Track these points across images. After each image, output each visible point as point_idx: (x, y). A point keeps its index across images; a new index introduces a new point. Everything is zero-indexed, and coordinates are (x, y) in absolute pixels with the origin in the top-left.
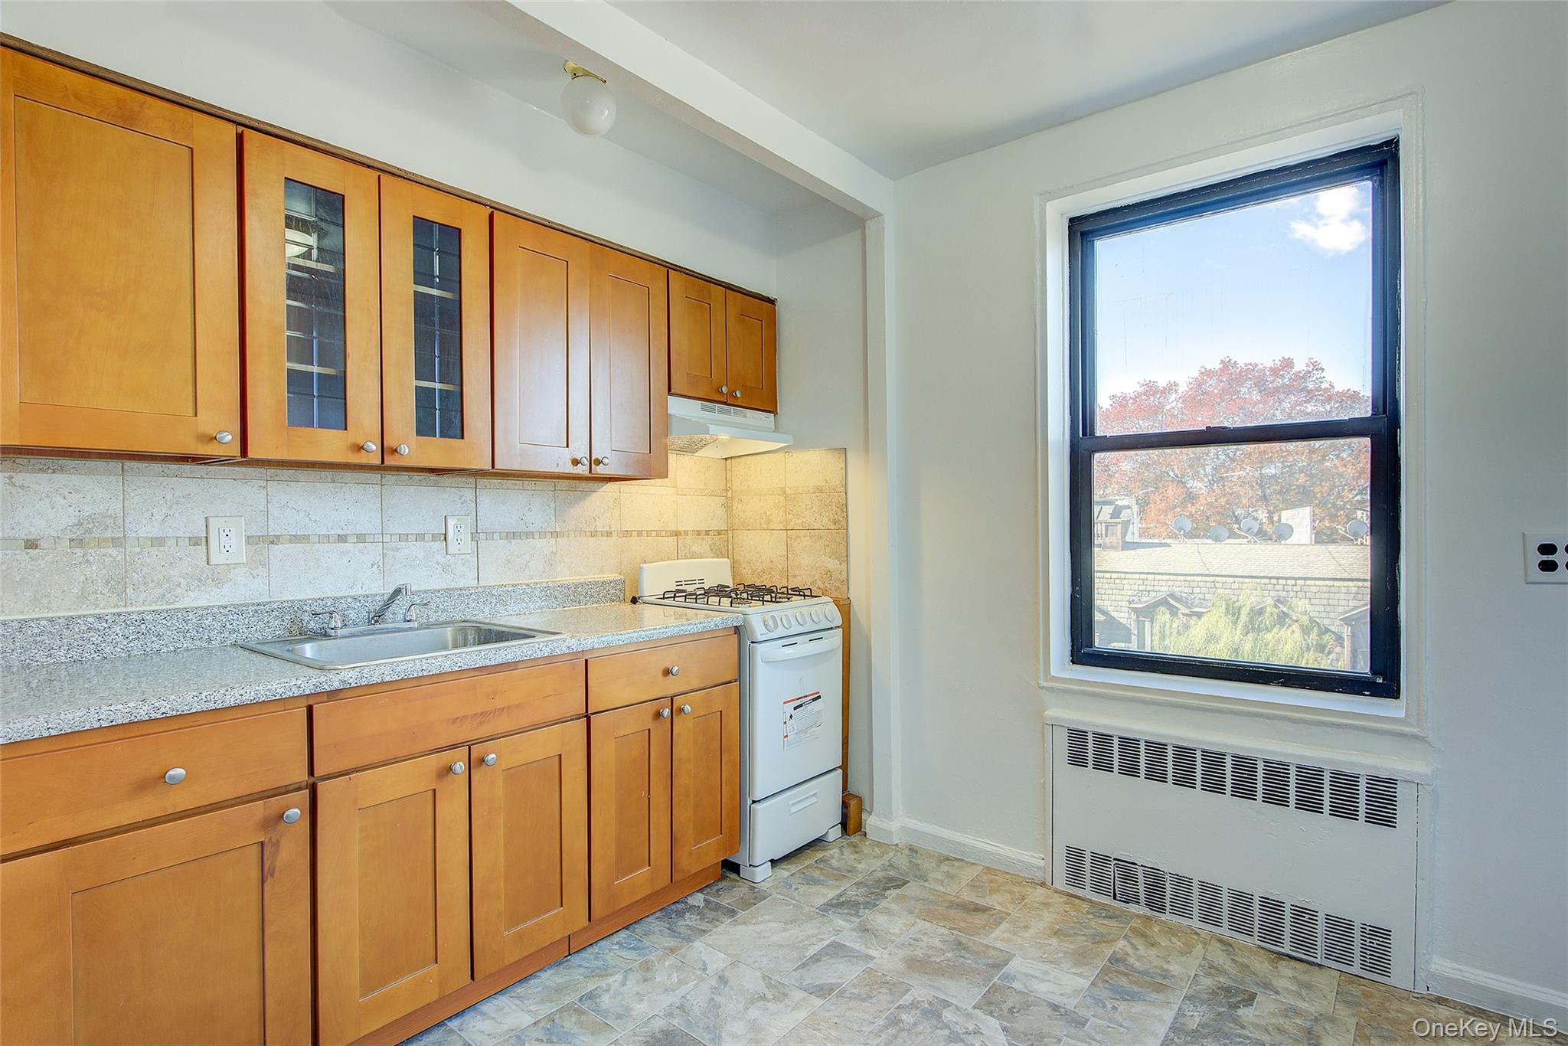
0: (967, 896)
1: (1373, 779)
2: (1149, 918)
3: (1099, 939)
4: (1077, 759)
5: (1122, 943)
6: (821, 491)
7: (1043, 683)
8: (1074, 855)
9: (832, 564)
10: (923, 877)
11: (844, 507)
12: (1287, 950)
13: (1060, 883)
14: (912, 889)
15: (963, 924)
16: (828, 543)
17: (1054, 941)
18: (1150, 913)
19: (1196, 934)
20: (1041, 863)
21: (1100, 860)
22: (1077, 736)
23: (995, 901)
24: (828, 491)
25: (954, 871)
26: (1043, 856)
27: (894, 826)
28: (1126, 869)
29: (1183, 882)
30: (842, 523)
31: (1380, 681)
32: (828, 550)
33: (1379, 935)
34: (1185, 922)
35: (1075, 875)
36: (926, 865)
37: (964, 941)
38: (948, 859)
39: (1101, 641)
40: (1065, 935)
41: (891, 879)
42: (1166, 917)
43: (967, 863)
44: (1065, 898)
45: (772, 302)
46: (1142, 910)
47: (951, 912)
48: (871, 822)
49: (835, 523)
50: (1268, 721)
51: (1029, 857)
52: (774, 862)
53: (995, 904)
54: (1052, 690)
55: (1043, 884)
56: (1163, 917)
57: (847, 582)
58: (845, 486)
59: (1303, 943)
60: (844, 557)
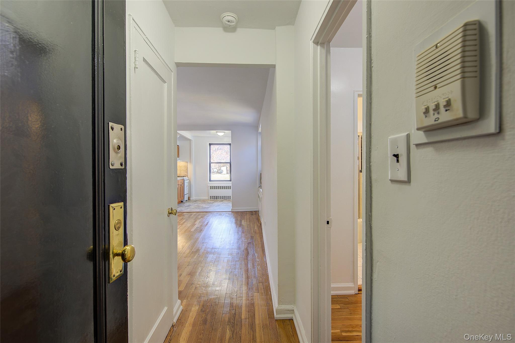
1: (230, 186)
4: (210, 189)
6: (184, 166)
7: (208, 183)
8: (211, 197)
9: (186, 174)
11: (187, 168)
13: (209, 199)
21: (213, 196)
22: (211, 187)
26: (208, 197)
27: (194, 198)
28: (214, 197)
29: (218, 196)
30: (187, 169)
31: (231, 180)
32: (185, 172)
35: (211, 198)
39: (212, 179)
44: (211, 200)
45: (178, 146)
46: (216, 199)
48: (191, 199)
50: (224, 184)
51: (206, 198)
52: (186, 201)
57: (188, 175)
58: (188, 166)
59: (226, 198)
60: (188, 173)
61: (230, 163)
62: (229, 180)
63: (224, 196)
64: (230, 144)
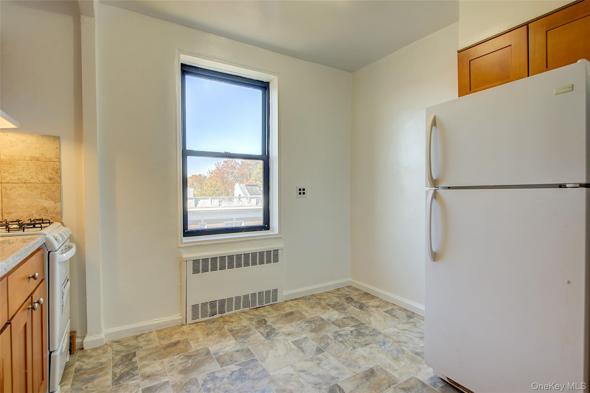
0: (165, 342)
1: (274, 250)
2: (222, 317)
3: (220, 329)
4: (196, 271)
5: (226, 326)
6: (38, 160)
7: (180, 246)
8: (195, 308)
9: (48, 204)
10: (138, 347)
11: (58, 171)
12: (258, 306)
13: (190, 321)
14: (140, 353)
15: (179, 351)
16: (44, 191)
17: (210, 337)
18: (220, 315)
19: (236, 314)
20: (181, 317)
21: (204, 305)
22: (196, 262)
23: (176, 338)
24: (44, 160)
25: (147, 339)
26: (181, 314)
27: (103, 335)
28: (213, 304)
29: (230, 300)
30: (55, 180)
31: (267, 226)
32: (43, 195)
33: (275, 291)
34: (231, 312)
35: (195, 315)
36: (133, 343)
37: (188, 354)
38: (139, 336)
40: (211, 333)
41: (126, 356)
42: (227, 313)
43: (147, 333)
44: (195, 324)
46: (218, 316)
47: (169, 350)
48: (89, 341)
49: (50, 180)
50: (250, 242)
51: (176, 317)
53: (178, 339)
54: (184, 247)
55: (183, 325)
56: (224, 314)
57: (60, 213)
58: (59, 159)
59: (261, 302)
60: (58, 199)
61: (266, 158)
62: (260, 223)
63: (254, 295)
64: (265, 86)
